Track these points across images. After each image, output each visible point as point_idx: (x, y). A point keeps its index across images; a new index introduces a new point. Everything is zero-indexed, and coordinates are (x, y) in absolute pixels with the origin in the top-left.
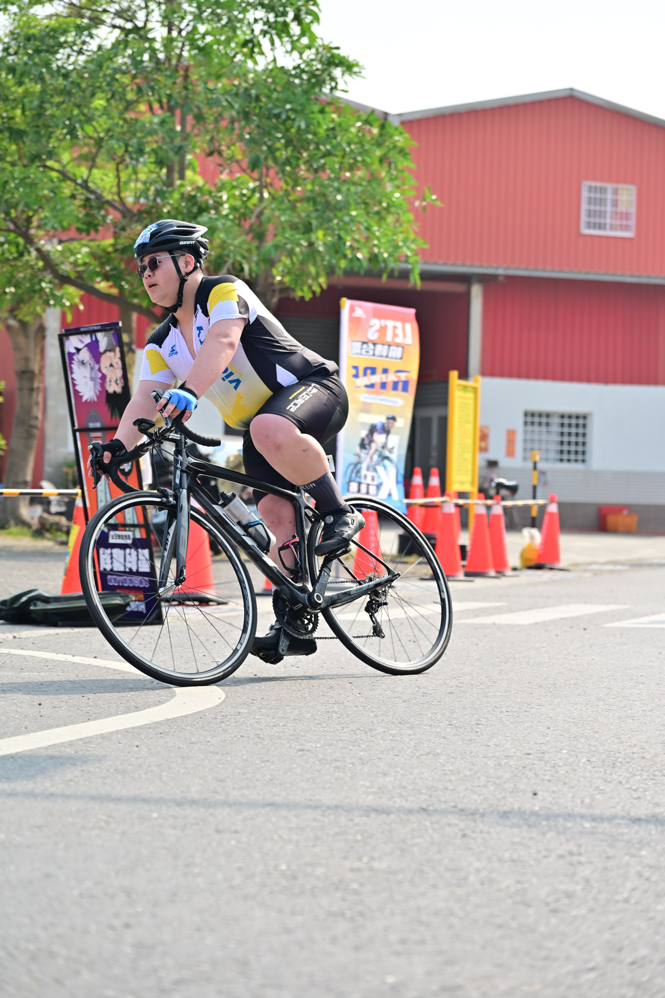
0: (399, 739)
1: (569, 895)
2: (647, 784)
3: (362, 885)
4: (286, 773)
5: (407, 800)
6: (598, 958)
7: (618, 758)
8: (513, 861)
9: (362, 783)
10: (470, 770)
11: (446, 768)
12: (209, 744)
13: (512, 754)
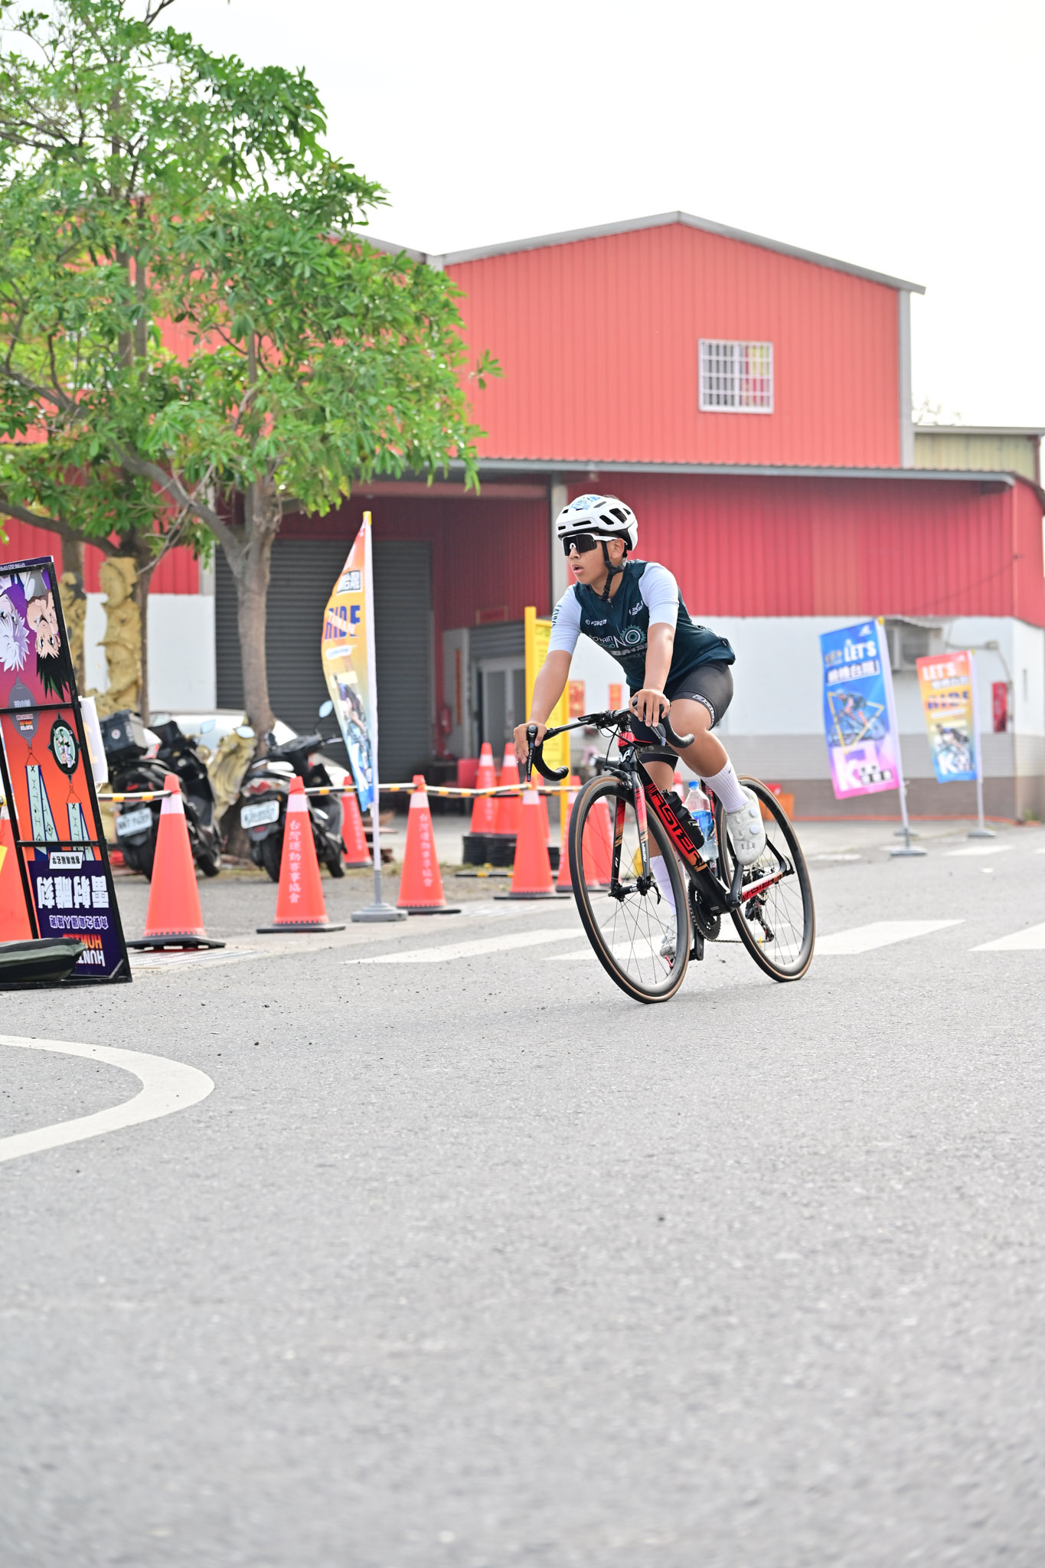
0: (464, 1140)
1: (715, 1380)
2: (822, 1195)
3: (406, 1379)
4: (298, 1202)
5: (474, 1238)
6: (761, 1482)
7: (780, 1155)
8: (630, 1328)
9: (408, 1212)
10: (567, 1185)
11: (531, 1184)
12: (187, 1162)
13: (627, 1158)
